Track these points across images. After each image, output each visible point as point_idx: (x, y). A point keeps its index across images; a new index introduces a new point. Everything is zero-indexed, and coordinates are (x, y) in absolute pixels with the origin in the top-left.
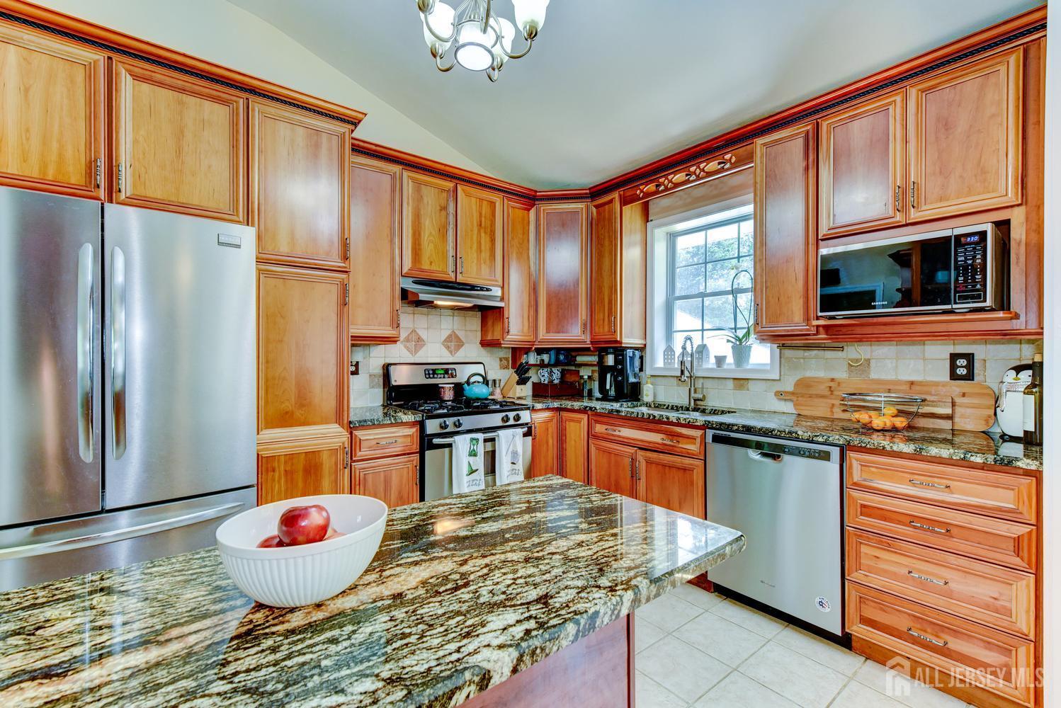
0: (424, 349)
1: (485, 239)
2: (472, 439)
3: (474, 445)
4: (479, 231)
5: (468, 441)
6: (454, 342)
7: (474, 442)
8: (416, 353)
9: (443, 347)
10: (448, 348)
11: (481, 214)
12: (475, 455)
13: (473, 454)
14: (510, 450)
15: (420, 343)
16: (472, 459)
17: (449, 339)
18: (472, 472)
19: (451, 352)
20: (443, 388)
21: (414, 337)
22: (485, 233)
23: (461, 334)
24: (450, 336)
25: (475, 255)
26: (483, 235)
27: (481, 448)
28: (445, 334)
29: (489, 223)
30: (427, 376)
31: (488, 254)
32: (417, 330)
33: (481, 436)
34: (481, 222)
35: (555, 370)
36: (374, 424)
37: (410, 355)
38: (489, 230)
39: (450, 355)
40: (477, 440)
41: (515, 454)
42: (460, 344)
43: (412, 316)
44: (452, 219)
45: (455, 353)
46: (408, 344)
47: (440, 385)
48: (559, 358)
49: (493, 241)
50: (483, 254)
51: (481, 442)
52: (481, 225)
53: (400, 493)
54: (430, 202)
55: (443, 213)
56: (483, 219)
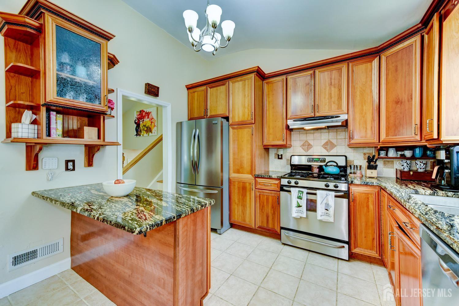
0: (312, 149)
1: (334, 91)
2: (299, 191)
3: (300, 194)
4: (330, 88)
5: (297, 192)
6: (329, 145)
7: (301, 192)
8: (307, 151)
9: (322, 148)
10: (325, 148)
11: (331, 79)
12: (301, 199)
13: (300, 198)
14: (325, 202)
15: (309, 146)
16: (299, 200)
17: (326, 144)
18: (300, 206)
19: (327, 150)
20: (312, 167)
21: (307, 144)
22: (334, 87)
23: (334, 141)
24: (327, 142)
25: (328, 101)
26: (333, 89)
27: (305, 197)
28: (324, 142)
29: (337, 82)
30: (309, 161)
31: (337, 98)
32: (308, 141)
33: (305, 191)
34: (331, 83)
35: (418, 162)
36: (262, 177)
37: (305, 152)
38: (337, 85)
39: (327, 152)
40: (302, 192)
41: (327, 205)
42: (333, 146)
43: (305, 135)
44: (313, 87)
45: (330, 151)
46: (303, 147)
47: (312, 166)
48: (427, 154)
49: (340, 90)
50: (333, 99)
51: (305, 194)
52: (331, 85)
53: (272, 205)
54: (301, 84)
55: (308, 86)
56: (333, 81)
